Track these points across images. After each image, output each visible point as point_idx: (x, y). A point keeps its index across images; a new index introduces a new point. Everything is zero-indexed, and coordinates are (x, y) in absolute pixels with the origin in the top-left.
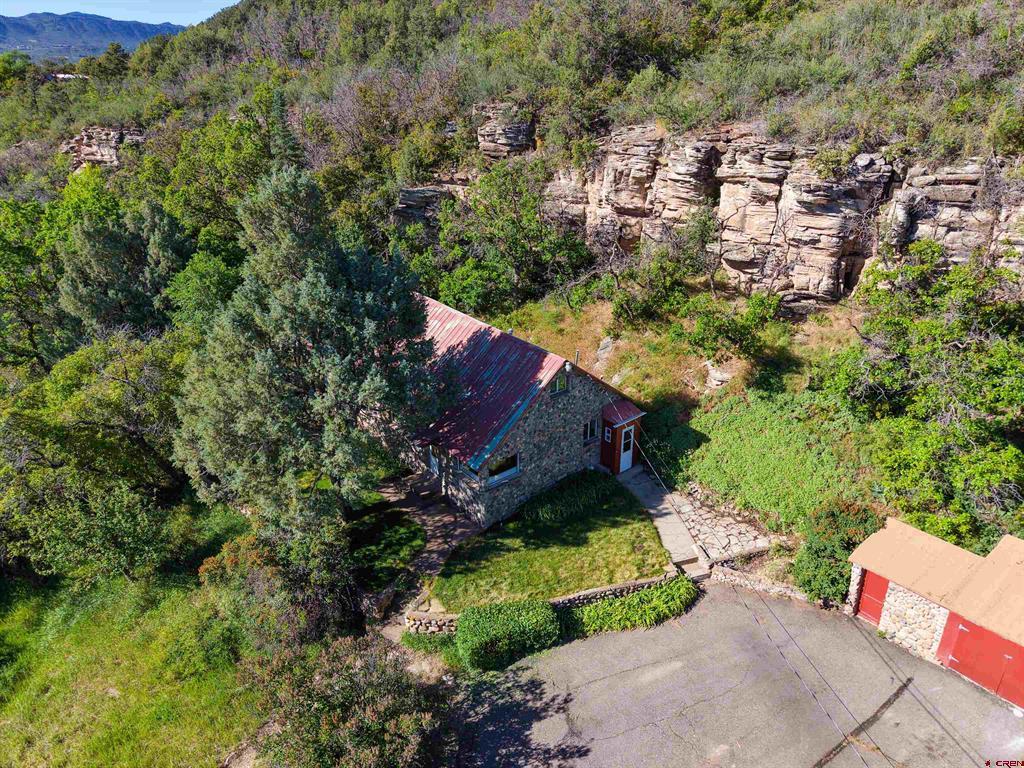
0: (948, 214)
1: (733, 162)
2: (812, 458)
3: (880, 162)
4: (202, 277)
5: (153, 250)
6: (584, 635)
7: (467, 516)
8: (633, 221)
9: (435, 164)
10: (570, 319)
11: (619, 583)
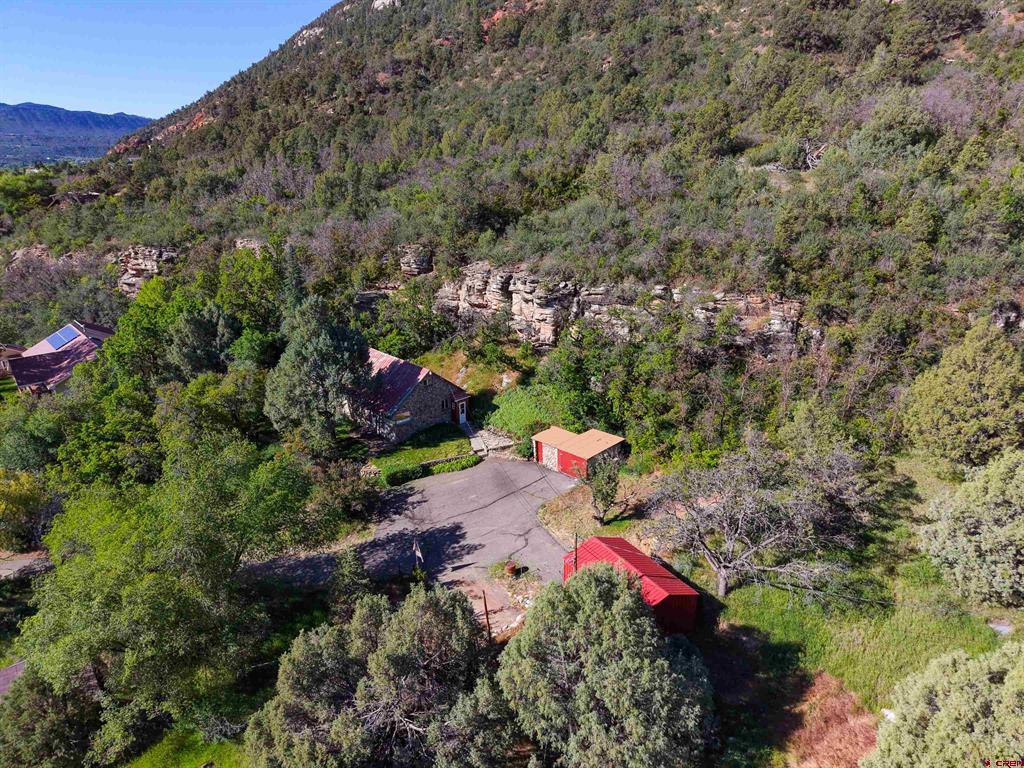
0: (595, 307)
1: (515, 284)
2: (537, 410)
3: (570, 285)
4: (250, 341)
5: (220, 329)
6: (433, 474)
7: (388, 440)
8: (478, 310)
9: (377, 278)
10: (447, 360)
11: (449, 457)
